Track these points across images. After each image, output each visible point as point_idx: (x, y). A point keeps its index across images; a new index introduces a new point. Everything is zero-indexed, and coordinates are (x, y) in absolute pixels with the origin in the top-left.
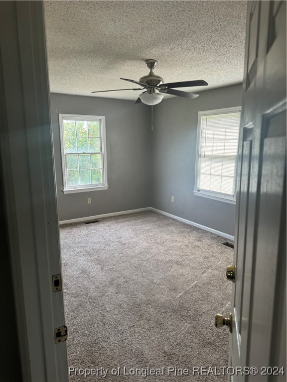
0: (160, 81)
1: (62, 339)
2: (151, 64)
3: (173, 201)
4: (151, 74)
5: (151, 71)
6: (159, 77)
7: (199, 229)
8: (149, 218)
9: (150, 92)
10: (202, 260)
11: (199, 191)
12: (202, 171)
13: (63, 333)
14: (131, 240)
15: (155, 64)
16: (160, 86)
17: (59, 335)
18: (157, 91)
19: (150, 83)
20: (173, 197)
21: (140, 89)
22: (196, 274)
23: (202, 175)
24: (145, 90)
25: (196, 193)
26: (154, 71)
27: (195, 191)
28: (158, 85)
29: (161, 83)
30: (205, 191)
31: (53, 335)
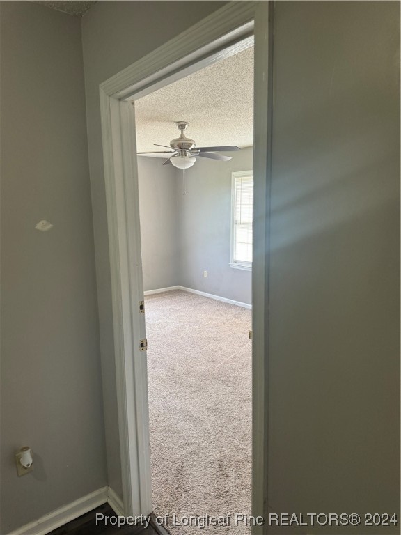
0: (191, 144)
1: (144, 348)
2: (182, 126)
3: (206, 276)
4: (182, 137)
5: (182, 133)
6: (191, 140)
7: (237, 306)
8: (178, 297)
9: (182, 155)
10: (240, 335)
11: (235, 262)
12: (238, 240)
13: (145, 344)
14: (161, 321)
15: (186, 126)
16: (192, 149)
17: (142, 345)
18: (188, 154)
19: (182, 146)
20: (205, 272)
21: (171, 152)
22: (235, 347)
23: (238, 245)
24: (177, 152)
25: (232, 265)
26: (184, 132)
27: (231, 263)
28: (190, 148)
29: (193, 146)
30: (243, 262)
31: (139, 345)
